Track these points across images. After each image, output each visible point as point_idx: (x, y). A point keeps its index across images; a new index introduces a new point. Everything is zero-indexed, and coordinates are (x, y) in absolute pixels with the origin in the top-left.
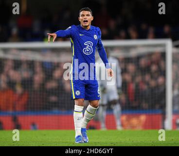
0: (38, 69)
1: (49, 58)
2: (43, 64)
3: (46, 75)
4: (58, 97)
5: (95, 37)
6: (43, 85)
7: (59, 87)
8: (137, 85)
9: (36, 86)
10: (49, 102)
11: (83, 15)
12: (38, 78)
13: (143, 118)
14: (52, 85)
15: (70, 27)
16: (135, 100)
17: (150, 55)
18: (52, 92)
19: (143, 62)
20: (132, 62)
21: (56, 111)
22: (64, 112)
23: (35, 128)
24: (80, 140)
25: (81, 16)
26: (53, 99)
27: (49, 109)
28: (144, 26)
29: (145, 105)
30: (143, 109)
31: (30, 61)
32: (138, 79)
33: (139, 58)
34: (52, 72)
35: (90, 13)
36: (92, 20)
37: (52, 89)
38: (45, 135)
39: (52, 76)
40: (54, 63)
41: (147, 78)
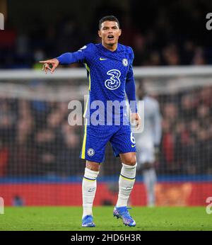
0: (24, 111)
1: (42, 95)
2: (32, 105)
3: (37, 121)
4: (56, 155)
5: (125, 62)
6: (31, 137)
7: (56, 139)
8: (178, 138)
9: (21, 138)
10: (42, 164)
11: (106, 28)
12: (25, 125)
13: (187, 188)
14: (45, 136)
15: (85, 47)
16: (176, 160)
17: (198, 90)
18: (46, 147)
19: (188, 102)
20: (170, 101)
21: (51, 176)
22: (64, 178)
23: (20, 204)
24: (90, 221)
25: (104, 29)
26: (48, 158)
27: (42, 174)
28: (189, 46)
29: (190, 168)
30: (187, 174)
31: (12, 99)
32: (180, 128)
33: (180, 95)
34: (46, 117)
35: (116, 24)
36: (120, 34)
37: (47, 143)
38: (35, 214)
39: (46, 122)
40: (50, 103)
41: (194, 126)
